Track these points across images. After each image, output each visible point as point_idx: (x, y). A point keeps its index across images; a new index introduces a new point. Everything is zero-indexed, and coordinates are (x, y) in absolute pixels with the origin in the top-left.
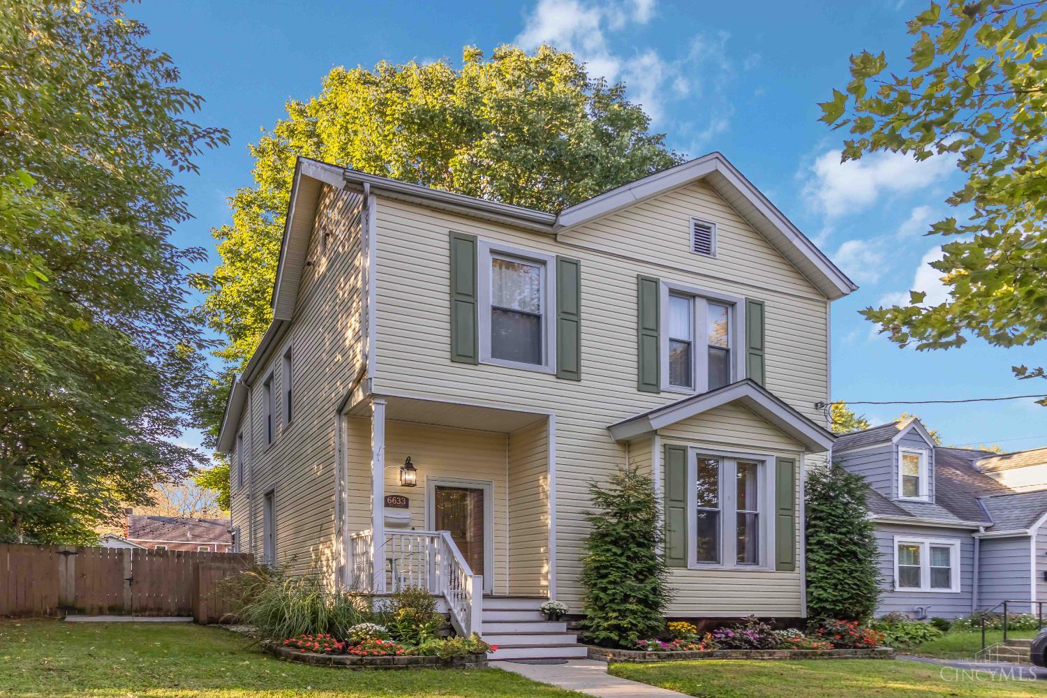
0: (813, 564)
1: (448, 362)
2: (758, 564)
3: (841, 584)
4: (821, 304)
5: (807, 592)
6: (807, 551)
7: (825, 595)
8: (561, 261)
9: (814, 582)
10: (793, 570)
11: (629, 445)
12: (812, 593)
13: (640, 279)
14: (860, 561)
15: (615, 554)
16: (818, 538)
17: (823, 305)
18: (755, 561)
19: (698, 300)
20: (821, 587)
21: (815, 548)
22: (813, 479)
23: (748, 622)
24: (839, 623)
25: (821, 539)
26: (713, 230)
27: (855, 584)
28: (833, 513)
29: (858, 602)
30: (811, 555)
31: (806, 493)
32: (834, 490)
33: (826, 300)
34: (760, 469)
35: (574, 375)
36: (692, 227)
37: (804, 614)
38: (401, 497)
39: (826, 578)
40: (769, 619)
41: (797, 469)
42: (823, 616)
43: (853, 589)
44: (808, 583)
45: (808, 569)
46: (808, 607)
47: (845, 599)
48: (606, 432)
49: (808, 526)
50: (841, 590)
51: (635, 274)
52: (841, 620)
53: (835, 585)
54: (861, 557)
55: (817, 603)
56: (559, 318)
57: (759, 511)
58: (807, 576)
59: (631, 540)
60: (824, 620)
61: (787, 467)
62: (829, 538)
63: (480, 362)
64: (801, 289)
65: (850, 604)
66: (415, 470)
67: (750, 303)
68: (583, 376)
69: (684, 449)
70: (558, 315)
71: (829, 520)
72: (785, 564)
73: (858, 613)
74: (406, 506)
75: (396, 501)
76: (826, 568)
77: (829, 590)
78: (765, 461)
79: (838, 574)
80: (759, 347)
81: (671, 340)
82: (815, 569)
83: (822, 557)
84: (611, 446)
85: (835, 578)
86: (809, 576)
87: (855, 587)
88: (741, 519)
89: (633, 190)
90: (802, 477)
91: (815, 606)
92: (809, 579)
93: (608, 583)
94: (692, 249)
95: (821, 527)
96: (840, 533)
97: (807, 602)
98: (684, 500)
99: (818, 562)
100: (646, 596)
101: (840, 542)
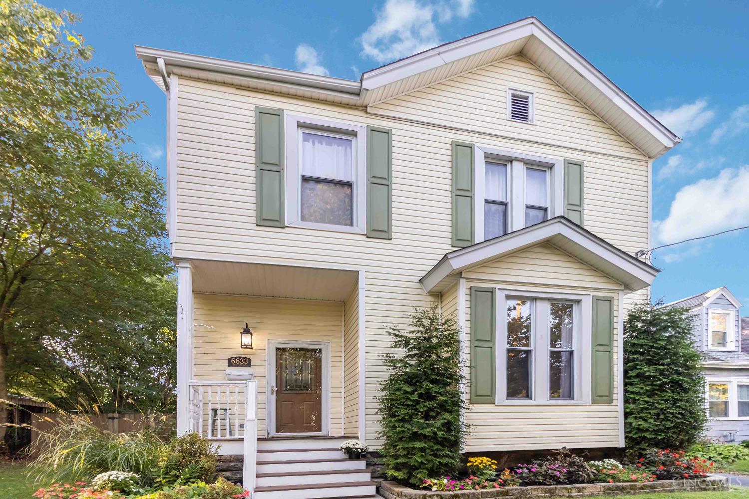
0: (632, 396)
1: (254, 227)
2: (573, 399)
3: (663, 414)
4: (642, 164)
5: (625, 423)
6: (625, 384)
7: (646, 425)
8: (373, 130)
9: (633, 413)
10: (610, 402)
11: (442, 296)
12: (631, 424)
13: (454, 145)
14: (685, 390)
15: (406, 392)
16: (637, 371)
17: (645, 164)
18: (570, 396)
19: (514, 163)
20: (640, 418)
21: (635, 380)
22: (633, 318)
23: (559, 454)
24: (662, 452)
25: (641, 371)
26: (530, 100)
27: (679, 413)
28: (655, 345)
29: (683, 430)
30: (629, 388)
31: (625, 329)
32: (654, 326)
33: (647, 159)
34: (575, 308)
35: (386, 234)
36: (509, 98)
37: (622, 444)
38: (244, 358)
39: (647, 409)
40: (582, 450)
41: (615, 308)
42: (643, 445)
43: (677, 418)
44: (627, 415)
45: (626, 401)
46: (626, 437)
47: (668, 428)
48: (418, 285)
49: (626, 361)
50: (663, 420)
51: (449, 141)
52: (664, 448)
53: (658, 415)
54: (686, 386)
55: (636, 433)
56: (369, 182)
57: (575, 348)
58: (625, 408)
59: (424, 378)
60: (644, 449)
61: (605, 304)
62: (650, 370)
63: (286, 224)
64: (622, 150)
65: (674, 433)
66: (251, 334)
67: (569, 163)
68: (394, 235)
69: (492, 292)
70: (368, 180)
71: (651, 353)
72: (601, 397)
73: (682, 442)
74: (249, 365)
75: (240, 362)
76: (647, 399)
77: (649, 420)
78: (581, 300)
79: (660, 404)
80: (578, 204)
81: (487, 202)
82: (634, 401)
83: (642, 388)
84: (424, 298)
85: (656, 408)
86: (628, 408)
87: (679, 416)
88: (556, 355)
89: (442, 55)
90: (621, 316)
91: (634, 436)
92: (628, 410)
93: (396, 421)
94: (509, 116)
95: (641, 361)
96: (663, 364)
97: (626, 432)
98: (492, 339)
99: (638, 394)
100: (435, 433)
101: (662, 373)
